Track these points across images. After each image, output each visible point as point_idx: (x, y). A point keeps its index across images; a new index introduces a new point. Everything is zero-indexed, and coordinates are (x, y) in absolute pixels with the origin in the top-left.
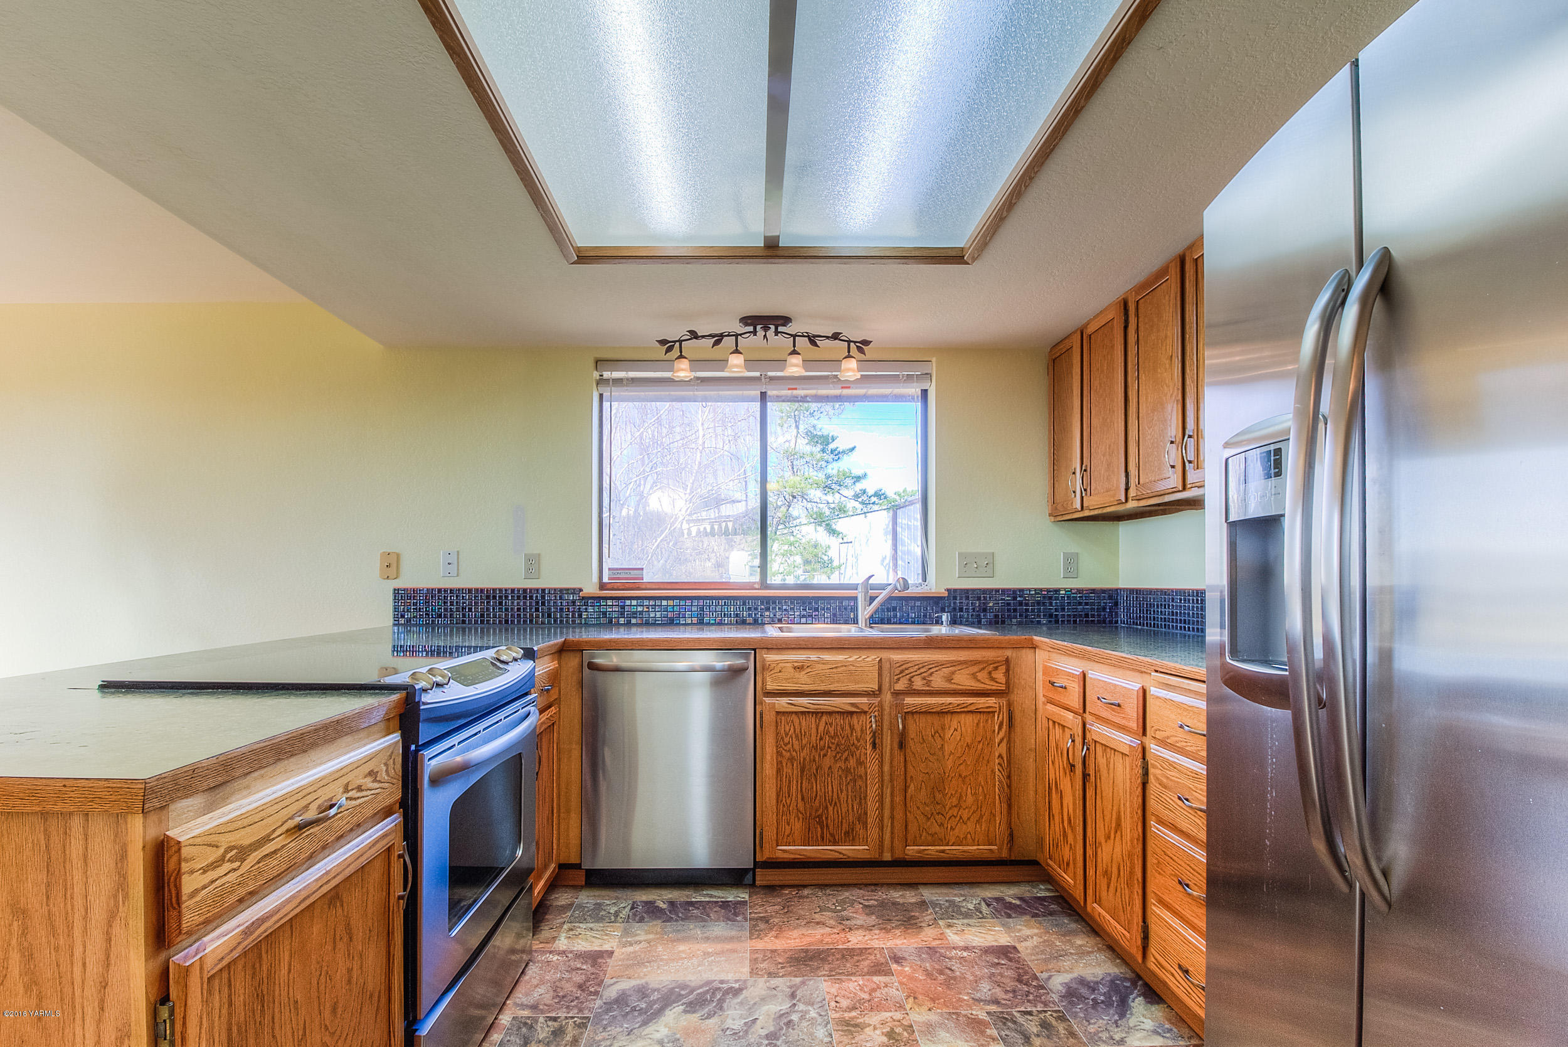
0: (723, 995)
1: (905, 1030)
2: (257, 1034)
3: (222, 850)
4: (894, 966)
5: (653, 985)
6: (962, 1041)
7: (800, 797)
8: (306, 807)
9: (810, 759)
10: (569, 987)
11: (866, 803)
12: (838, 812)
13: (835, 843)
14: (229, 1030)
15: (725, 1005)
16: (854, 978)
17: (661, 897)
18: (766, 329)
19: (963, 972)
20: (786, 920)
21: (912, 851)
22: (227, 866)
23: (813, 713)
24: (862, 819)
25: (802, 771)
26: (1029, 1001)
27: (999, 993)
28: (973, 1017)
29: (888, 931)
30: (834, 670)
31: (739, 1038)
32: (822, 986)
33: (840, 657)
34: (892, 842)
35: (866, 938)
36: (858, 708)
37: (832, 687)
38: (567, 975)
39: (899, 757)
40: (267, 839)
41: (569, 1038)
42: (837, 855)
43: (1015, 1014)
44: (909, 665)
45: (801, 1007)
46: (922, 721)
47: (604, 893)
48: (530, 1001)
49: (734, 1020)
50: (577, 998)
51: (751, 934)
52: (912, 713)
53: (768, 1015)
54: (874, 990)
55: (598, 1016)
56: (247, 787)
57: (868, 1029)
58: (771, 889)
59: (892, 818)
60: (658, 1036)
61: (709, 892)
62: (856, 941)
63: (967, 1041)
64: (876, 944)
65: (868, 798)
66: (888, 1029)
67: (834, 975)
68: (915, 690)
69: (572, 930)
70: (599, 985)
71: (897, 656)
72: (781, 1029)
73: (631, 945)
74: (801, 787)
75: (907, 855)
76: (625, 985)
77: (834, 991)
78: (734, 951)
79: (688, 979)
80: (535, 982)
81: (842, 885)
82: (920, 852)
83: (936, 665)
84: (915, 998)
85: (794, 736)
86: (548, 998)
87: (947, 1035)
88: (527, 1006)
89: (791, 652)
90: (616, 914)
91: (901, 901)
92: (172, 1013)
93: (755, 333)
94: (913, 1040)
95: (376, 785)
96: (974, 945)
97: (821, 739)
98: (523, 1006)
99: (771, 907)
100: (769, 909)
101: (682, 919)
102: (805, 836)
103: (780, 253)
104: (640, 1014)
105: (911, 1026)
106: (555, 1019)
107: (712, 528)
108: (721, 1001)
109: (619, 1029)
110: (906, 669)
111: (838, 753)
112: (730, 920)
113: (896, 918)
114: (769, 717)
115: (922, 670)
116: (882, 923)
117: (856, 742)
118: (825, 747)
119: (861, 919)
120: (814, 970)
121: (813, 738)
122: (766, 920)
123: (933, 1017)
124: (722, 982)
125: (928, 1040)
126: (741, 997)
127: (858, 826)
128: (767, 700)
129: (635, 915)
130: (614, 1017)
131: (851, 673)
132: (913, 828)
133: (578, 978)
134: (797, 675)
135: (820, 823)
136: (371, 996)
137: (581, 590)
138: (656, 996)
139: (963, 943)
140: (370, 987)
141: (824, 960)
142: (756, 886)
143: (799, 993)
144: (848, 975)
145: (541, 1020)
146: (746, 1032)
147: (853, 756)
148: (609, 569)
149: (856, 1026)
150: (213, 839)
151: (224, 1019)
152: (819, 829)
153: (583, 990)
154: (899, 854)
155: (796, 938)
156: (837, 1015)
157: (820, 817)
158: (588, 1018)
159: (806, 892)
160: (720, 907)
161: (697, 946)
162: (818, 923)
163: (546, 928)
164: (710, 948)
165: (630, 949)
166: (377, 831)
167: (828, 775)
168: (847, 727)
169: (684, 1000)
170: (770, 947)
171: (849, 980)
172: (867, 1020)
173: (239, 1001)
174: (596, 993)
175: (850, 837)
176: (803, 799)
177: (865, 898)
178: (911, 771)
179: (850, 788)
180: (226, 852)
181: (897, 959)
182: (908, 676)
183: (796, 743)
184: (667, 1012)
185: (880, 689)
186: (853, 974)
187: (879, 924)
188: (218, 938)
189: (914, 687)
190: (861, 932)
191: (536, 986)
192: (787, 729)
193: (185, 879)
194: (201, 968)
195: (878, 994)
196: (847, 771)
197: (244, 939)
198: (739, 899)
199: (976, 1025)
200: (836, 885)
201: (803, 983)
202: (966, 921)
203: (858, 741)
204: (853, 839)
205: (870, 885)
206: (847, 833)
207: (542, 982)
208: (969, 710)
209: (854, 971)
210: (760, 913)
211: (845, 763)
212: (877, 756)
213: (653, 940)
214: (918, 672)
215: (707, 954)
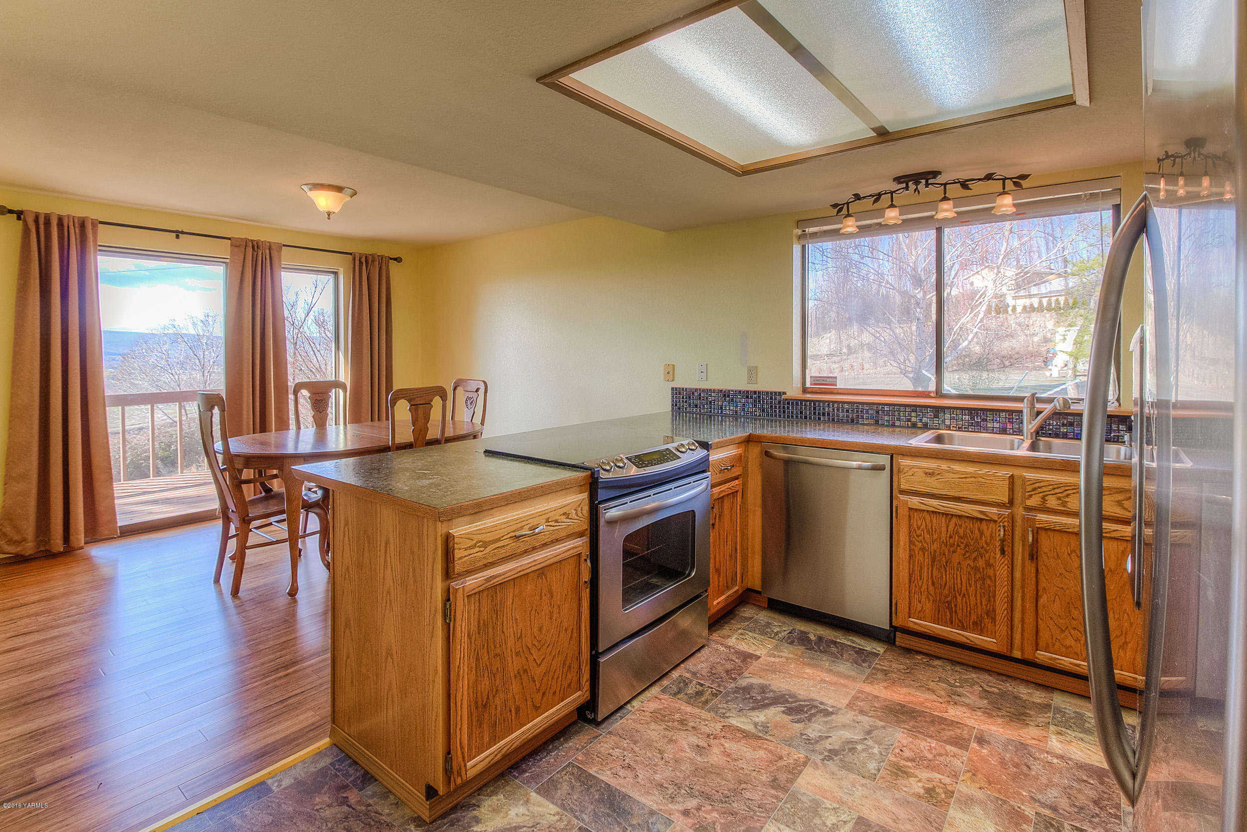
0: (817, 712)
1: (945, 793)
2: (493, 628)
3: (475, 542)
4: (974, 745)
5: (773, 688)
6: (991, 822)
7: (930, 582)
8: (522, 527)
9: (940, 553)
10: (720, 669)
11: (994, 601)
12: (966, 603)
13: (963, 629)
14: (479, 622)
15: (814, 719)
16: (929, 740)
17: (814, 631)
18: (917, 183)
19: (1040, 773)
20: (903, 678)
21: (1042, 656)
22: (477, 549)
23: (943, 513)
24: (991, 614)
25: (933, 562)
26: (1090, 822)
27: (1064, 803)
28: (1019, 810)
29: (990, 716)
30: (964, 480)
31: (809, 743)
32: (899, 736)
33: (970, 469)
34: (1022, 643)
35: (965, 715)
36: (987, 516)
37: (961, 494)
38: (723, 662)
39: (1030, 568)
40: (499, 540)
41: (703, 699)
42: (965, 640)
43: (1066, 825)
44: (1042, 484)
45: (870, 742)
46: (1057, 538)
47: (777, 616)
48: (694, 669)
49: (813, 730)
50: (722, 678)
51: (867, 679)
52: (1046, 530)
53: (841, 738)
54: (940, 755)
55: (727, 694)
56: (492, 515)
57: (913, 779)
58: (907, 651)
59: (1023, 621)
60: (757, 720)
61: (854, 639)
62: (953, 714)
63: (996, 824)
64: (971, 722)
65: (997, 597)
66: (931, 786)
67: (914, 732)
68: (1049, 508)
69: (742, 634)
70: (739, 675)
71: (1030, 475)
72: (844, 750)
73: (775, 657)
74: (932, 575)
75: (1037, 658)
76: (755, 681)
77: (905, 742)
78: (845, 686)
79: (800, 692)
80: (703, 659)
81: (974, 667)
82: (1051, 659)
83: (1073, 487)
84: (974, 775)
85: (925, 531)
86: (704, 672)
87: (981, 812)
88: (691, 671)
89: (922, 459)
90: (776, 634)
91: (1025, 697)
92: (450, 606)
93: (907, 188)
94: (946, 803)
95: (569, 520)
96: (1073, 757)
97: (951, 537)
98: (688, 671)
99: (897, 664)
100: (894, 666)
101: (821, 652)
102: (935, 616)
103: (891, 137)
104: (753, 702)
105: (953, 792)
106: (702, 685)
107: (1041, 303)
108: (813, 715)
109: (735, 706)
110: (1039, 487)
111: (967, 551)
112: (856, 663)
113: (1008, 709)
114: (903, 512)
115: (1057, 491)
116: (990, 709)
117: (985, 546)
118: (954, 544)
119: (972, 699)
120: (899, 722)
121: (943, 535)
122: (886, 673)
123: (979, 795)
124: (821, 703)
125: (961, 808)
126: (829, 718)
127: (986, 620)
128: (902, 497)
129: (789, 638)
130: (737, 698)
131: (980, 484)
132: (1045, 635)
133: (729, 666)
134: (928, 480)
135: (949, 608)
136: (566, 630)
137: (784, 393)
138: (771, 695)
139: (1061, 752)
140: (565, 624)
141: (914, 718)
142: (896, 646)
143: (875, 733)
144: (925, 736)
145: (694, 682)
146: (817, 742)
147: (982, 557)
148: (811, 377)
149: (905, 772)
150: (472, 536)
151: (476, 616)
152: (948, 613)
153: (728, 675)
154: (1028, 656)
155: (901, 694)
156: (895, 759)
157: (949, 603)
158: (721, 692)
159: (936, 662)
160: (856, 652)
161: (819, 673)
162: (929, 689)
163: (728, 628)
164: (827, 677)
165: (772, 659)
166: (570, 545)
167: (957, 569)
168: (977, 531)
169: (787, 705)
170: (876, 693)
171: (924, 739)
172: (917, 772)
173: (484, 610)
174: (735, 679)
175: (978, 626)
176: (933, 584)
177: (990, 684)
178: (1043, 583)
179: (979, 586)
180: (478, 542)
181: (981, 741)
182: (1040, 495)
183: (927, 536)
184: (772, 708)
185: (1011, 502)
186: (931, 737)
187: (987, 709)
188: (473, 579)
189: (1048, 505)
190: (964, 709)
191: (702, 662)
192: (920, 524)
193: (456, 551)
194: (463, 591)
195: (942, 759)
196: (976, 569)
197: (486, 583)
198: (875, 651)
199: (1017, 817)
200: (968, 665)
201: (884, 727)
202: (1081, 735)
203: (988, 545)
204: (981, 630)
205: (1003, 675)
206: (975, 623)
207: (707, 661)
208: (1112, 536)
209: (934, 735)
210: (885, 666)
211: (974, 562)
212: (1006, 562)
213: (791, 659)
214: (1053, 492)
215: (823, 681)
